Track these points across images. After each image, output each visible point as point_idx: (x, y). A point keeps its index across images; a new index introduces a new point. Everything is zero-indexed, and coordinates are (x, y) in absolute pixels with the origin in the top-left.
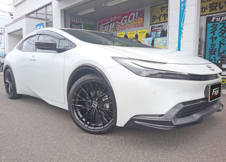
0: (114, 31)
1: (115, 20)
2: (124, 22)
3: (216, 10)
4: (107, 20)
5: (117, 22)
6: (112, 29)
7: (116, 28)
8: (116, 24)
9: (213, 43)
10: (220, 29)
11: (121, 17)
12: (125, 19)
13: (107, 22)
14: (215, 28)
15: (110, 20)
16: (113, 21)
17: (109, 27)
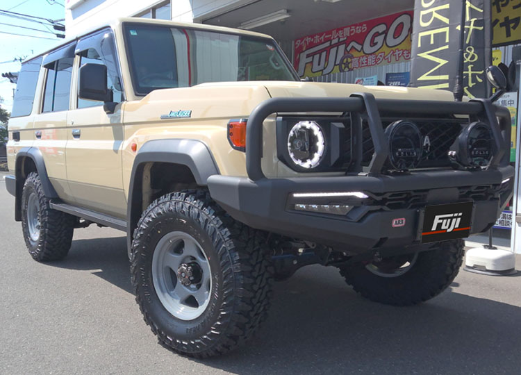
0: (341, 70)
1: (348, 37)
2: (373, 44)
4: (322, 37)
5: (353, 44)
6: (335, 65)
7: (349, 60)
8: (348, 49)
11: (365, 27)
12: (377, 34)
13: (321, 43)
15: (330, 40)
16: (341, 40)
17: (327, 59)
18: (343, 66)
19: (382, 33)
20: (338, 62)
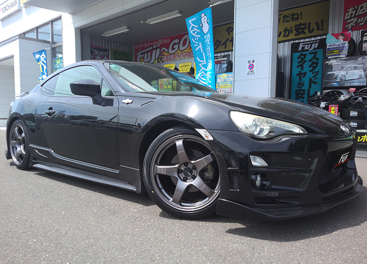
0: (159, 62)
1: (161, 45)
2: (173, 49)
3: (304, 33)
4: (148, 44)
5: (163, 48)
6: (155, 59)
7: (162, 57)
8: (161, 51)
9: (301, 82)
10: (310, 61)
11: (169, 40)
12: (175, 44)
13: (148, 47)
14: (303, 59)
15: (152, 46)
16: (158, 46)
17: (151, 56)
18: (159, 60)
19: (177, 44)
20: (157, 58)
